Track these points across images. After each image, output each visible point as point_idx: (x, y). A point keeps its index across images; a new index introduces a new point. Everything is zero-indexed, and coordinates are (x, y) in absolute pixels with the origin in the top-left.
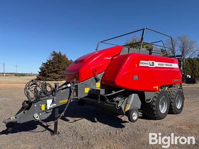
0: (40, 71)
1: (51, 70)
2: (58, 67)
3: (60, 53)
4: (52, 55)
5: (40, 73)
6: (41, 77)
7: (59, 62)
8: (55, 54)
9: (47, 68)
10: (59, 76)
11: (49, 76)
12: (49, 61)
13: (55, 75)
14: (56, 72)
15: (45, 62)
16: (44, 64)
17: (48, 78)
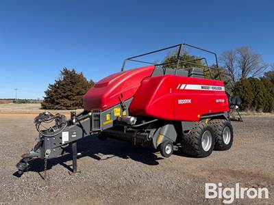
0: (45, 96)
1: (60, 94)
2: (70, 91)
3: (73, 70)
4: (63, 74)
5: (45, 98)
6: (47, 105)
7: (73, 83)
8: (66, 72)
9: (55, 92)
10: (72, 102)
11: (58, 103)
12: (58, 83)
13: (66, 101)
14: (67, 97)
15: (53, 83)
16: (52, 86)
17: (56, 106)
